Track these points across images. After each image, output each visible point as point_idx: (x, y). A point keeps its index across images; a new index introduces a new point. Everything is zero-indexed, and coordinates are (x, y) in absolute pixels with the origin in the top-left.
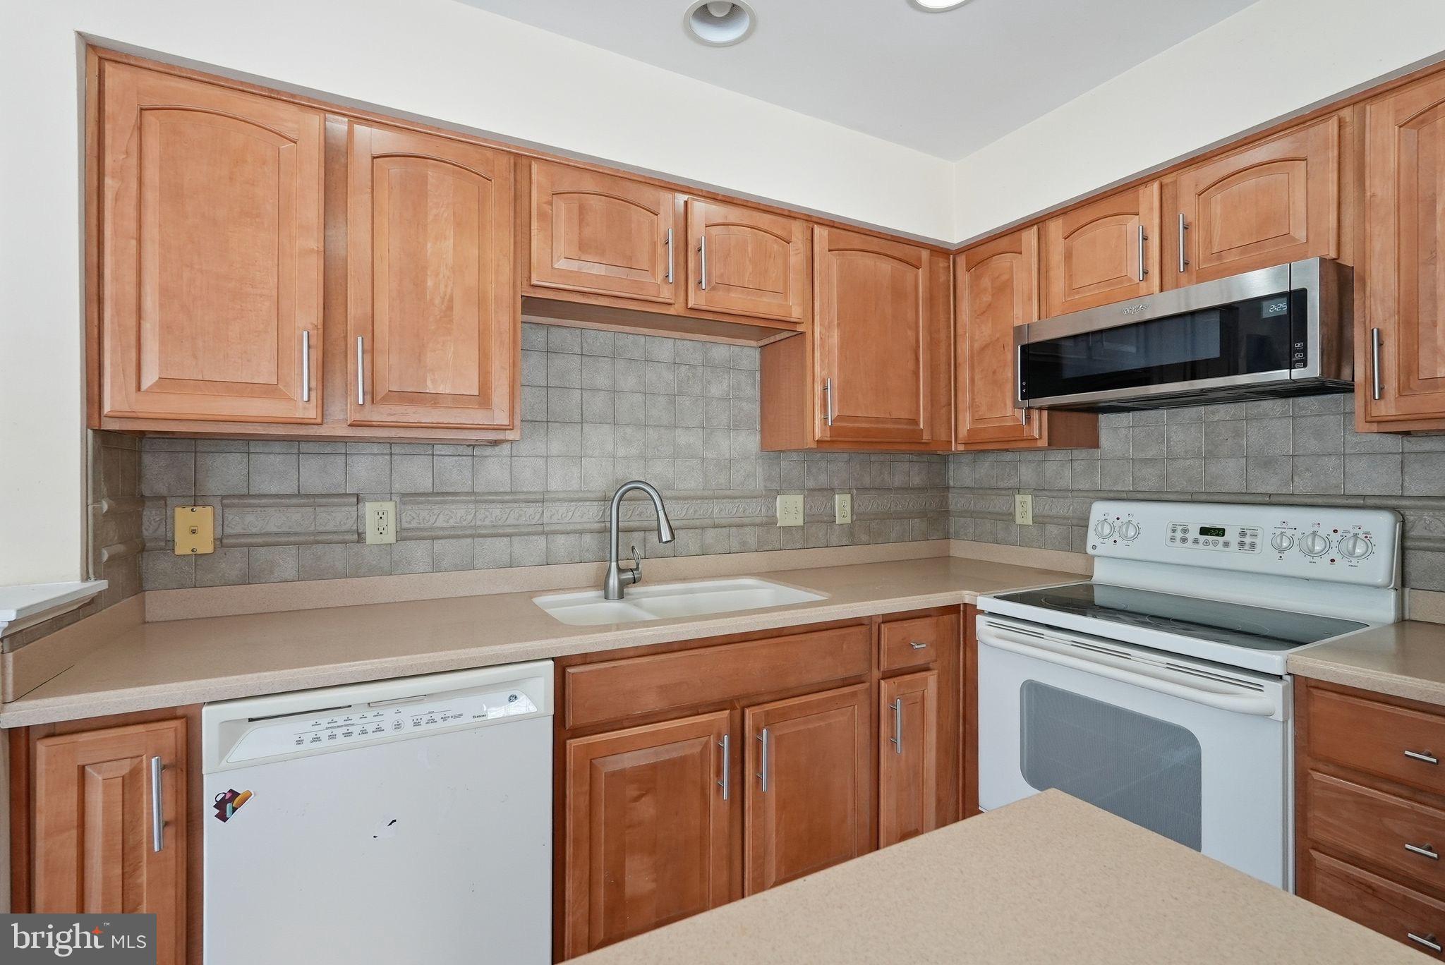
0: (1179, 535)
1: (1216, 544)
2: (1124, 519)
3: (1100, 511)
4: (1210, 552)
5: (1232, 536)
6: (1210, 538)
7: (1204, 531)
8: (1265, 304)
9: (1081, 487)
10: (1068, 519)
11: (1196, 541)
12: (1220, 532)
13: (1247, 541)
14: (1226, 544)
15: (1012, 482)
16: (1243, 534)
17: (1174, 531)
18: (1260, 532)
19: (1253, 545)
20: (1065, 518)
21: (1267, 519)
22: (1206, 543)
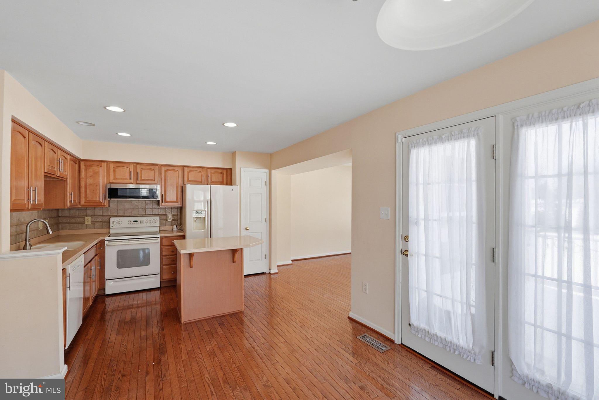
0: (130, 222)
1: (136, 223)
2: (118, 221)
3: (112, 220)
4: (136, 225)
5: (139, 222)
6: (135, 222)
7: (134, 221)
8: (153, 190)
9: (105, 215)
10: (101, 222)
11: (133, 223)
12: (137, 221)
13: (141, 222)
14: (138, 223)
15: (84, 214)
16: (140, 221)
17: (129, 222)
18: (143, 221)
19: (142, 223)
20: (100, 221)
21: (144, 219)
22: (135, 223)
